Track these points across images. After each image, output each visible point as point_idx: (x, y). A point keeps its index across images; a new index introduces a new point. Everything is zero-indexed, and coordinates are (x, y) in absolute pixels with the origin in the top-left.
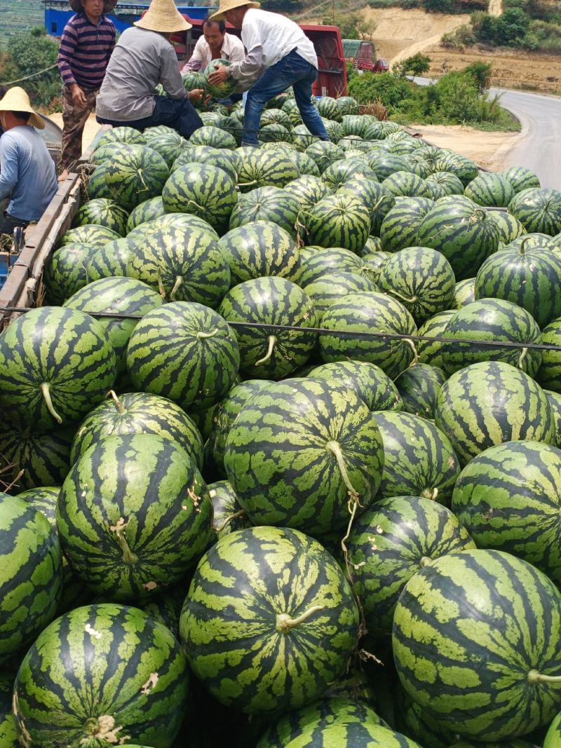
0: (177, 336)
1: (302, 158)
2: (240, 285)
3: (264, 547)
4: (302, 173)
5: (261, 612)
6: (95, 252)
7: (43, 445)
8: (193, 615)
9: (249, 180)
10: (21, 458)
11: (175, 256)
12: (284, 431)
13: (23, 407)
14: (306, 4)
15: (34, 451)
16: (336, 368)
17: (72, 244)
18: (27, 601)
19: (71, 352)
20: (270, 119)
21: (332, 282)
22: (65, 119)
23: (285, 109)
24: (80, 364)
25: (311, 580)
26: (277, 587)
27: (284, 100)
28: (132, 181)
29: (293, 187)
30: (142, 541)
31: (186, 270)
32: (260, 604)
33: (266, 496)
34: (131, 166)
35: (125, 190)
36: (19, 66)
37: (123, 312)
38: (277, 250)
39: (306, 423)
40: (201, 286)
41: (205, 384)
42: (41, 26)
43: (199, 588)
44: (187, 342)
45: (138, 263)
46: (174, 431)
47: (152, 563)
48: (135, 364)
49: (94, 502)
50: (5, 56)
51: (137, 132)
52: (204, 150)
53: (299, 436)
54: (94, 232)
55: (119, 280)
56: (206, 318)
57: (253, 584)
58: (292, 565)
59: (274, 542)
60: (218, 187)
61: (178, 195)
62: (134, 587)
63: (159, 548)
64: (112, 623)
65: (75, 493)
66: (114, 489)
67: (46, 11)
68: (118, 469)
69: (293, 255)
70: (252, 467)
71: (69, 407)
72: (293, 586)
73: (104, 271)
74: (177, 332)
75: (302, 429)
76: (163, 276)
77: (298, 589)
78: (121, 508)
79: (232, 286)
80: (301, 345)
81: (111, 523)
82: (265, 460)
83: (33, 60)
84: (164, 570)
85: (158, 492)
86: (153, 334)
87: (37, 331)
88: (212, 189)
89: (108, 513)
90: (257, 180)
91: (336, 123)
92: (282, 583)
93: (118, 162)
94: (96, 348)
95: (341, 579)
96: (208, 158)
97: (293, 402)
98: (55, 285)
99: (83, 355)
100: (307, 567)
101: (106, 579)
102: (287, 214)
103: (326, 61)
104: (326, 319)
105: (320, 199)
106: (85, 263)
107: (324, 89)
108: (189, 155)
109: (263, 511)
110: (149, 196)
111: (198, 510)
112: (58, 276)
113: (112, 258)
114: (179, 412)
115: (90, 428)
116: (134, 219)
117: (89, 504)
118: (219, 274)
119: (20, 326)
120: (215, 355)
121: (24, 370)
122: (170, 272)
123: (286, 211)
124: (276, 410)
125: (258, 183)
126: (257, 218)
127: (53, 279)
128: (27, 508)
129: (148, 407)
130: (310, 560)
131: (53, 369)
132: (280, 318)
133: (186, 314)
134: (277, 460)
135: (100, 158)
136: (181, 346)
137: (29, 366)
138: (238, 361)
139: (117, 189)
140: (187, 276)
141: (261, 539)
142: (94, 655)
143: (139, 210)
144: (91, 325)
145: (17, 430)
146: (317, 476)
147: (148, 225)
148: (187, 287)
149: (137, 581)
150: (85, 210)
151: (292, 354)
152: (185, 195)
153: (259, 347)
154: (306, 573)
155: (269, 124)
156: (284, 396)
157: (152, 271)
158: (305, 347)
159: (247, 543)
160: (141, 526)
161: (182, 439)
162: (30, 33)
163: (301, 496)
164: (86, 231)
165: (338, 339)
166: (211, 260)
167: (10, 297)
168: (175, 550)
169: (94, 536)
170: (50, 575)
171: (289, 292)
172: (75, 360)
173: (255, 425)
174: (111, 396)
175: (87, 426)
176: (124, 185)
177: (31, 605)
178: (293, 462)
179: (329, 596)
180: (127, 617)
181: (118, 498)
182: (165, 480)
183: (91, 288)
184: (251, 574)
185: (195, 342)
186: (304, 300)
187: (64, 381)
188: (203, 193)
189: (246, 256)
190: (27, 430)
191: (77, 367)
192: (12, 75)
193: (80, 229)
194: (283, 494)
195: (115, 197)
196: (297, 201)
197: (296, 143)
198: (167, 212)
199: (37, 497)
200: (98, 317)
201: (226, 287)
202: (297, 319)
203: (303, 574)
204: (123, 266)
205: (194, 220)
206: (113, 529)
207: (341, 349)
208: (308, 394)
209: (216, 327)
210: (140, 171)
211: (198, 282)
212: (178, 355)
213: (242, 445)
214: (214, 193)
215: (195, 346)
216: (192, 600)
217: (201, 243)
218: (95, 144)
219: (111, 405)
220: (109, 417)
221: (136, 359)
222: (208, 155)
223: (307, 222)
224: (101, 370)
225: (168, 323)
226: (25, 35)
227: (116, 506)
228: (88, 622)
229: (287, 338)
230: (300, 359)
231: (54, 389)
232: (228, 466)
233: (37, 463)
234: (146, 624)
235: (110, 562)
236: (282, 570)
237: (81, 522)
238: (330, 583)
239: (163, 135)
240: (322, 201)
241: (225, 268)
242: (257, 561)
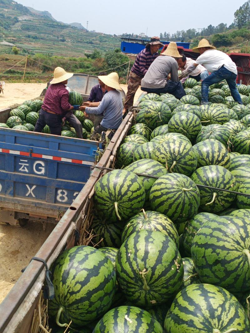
0: (174, 188)
1: (231, 112)
2: (202, 168)
3: (210, 295)
4: (230, 118)
5: (206, 326)
6: (138, 146)
7: (110, 228)
8: (173, 320)
9: (207, 120)
10: (100, 232)
11: (174, 152)
12: (223, 241)
13: (106, 211)
14: (234, 43)
15: (106, 230)
16: (246, 212)
17: (128, 142)
18: (101, 299)
19: (128, 190)
20: (216, 93)
21: (245, 171)
22: (129, 88)
23: (223, 89)
24: (131, 196)
25: (231, 314)
26: (214, 315)
27: (222, 85)
28: (155, 117)
29: (227, 125)
30: (152, 281)
31: (178, 159)
32: (206, 322)
33: (211, 270)
34: (156, 111)
35: (152, 121)
36: (108, 64)
37: (150, 175)
38: (220, 153)
39: (234, 239)
40: (184, 166)
41: (184, 211)
42: (119, 48)
43: (177, 308)
44: (178, 191)
45: (158, 154)
46: (168, 231)
47: (156, 292)
48: (153, 198)
49: (133, 259)
50: (103, 60)
51: (158, 96)
52: (188, 106)
53: (230, 244)
54: (138, 138)
55: (149, 161)
56: (187, 182)
57: (203, 312)
58: (222, 306)
59: (214, 293)
60: (193, 123)
61: (175, 125)
62: (146, 300)
63: (159, 286)
64: (137, 317)
65: (125, 253)
66: (143, 255)
67: (122, 42)
68: (145, 246)
69: (227, 156)
70: (205, 255)
71: (124, 213)
72: (222, 316)
73: (141, 155)
74: (174, 186)
75: (232, 241)
76: (168, 160)
77: (224, 318)
78: (145, 264)
79: (198, 167)
80: (228, 199)
81: (140, 270)
82: (212, 253)
83: (114, 62)
84: (160, 296)
85: (162, 260)
86: (163, 186)
87: (116, 179)
88: (191, 123)
89: (139, 265)
90: (210, 120)
91: (246, 96)
92: (217, 313)
93: (150, 108)
94: (138, 189)
95: (245, 317)
96: (189, 110)
97: (228, 228)
98: (120, 159)
99: (133, 192)
100: (230, 308)
101: (134, 295)
102: (224, 137)
103: (243, 68)
104: (241, 188)
105: (240, 131)
106: (133, 151)
107: (241, 81)
108: (181, 108)
109: (208, 277)
110: (162, 124)
111: (178, 271)
112: (122, 155)
113: (145, 150)
114: (171, 223)
115: (132, 224)
116: (154, 133)
117: (131, 260)
118: (192, 162)
119: (109, 177)
120: (189, 199)
121: (108, 195)
122: (171, 159)
123: (224, 135)
124: (220, 230)
125: (211, 122)
126: (210, 138)
127: (119, 156)
128: (105, 257)
129: (158, 219)
130: (231, 305)
131: (120, 196)
132: (220, 185)
133: (178, 179)
134: (218, 254)
135: (142, 106)
136: (175, 193)
137: (111, 194)
138: (199, 203)
139: (149, 120)
140: (178, 162)
141: (208, 290)
142: (128, 331)
143: (157, 129)
144: (137, 179)
145: (100, 220)
146: (237, 265)
147: (161, 137)
148: (178, 166)
149: (148, 298)
150: (134, 128)
151: (223, 202)
152: (178, 125)
153: (208, 197)
154: (229, 311)
155: (215, 95)
156: (224, 224)
157: (163, 158)
158: (230, 200)
159: (202, 291)
160: (153, 274)
161: (171, 236)
162: (114, 51)
163: (228, 273)
164: (134, 137)
165: (247, 198)
166: (190, 155)
167: (104, 163)
168: (167, 288)
169: (132, 275)
170: (111, 288)
171: (225, 173)
172: (129, 194)
173: (209, 235)
174: (142, 211)
175: (131, 223)
176: (152, 118)
177: (102, 301)
178: (226, 256)
179: (239, 324)
180: (143, 315)
181: (145, 259)
182: (165, 254)
183: (138, 163)
184: (203, 306)
185: (181, 192)
186: (232, 178)
187: (124, 202)
188: (187, 125)
189: (205, 155)
190: (105, 220)
191: (130, 197)
192: (105, 68)
193: (132, 136)
194: (219, 270)
195: (147, 123)
196: (229, 132)
197: (227, 104)
198: (170, 132)
199: (107, 251)
200: (140, 175)
201: (195, 168)
202: (227, 186)
203: (227, 311)
204: (150, 154)
205: (182, 136)
206: (140, 273)
207: (248, 203)
208: (236, 224)
209: (191, 186)
210: (159, 113)
211: (183, 164)
212: (173, 197)
213: (201, 244)
214: (191, 125)
215: (181, 194)
216: (173, 313)
217: (186, 148)
218: (140, 100)
219: (142, 215)
220: (141, 220)
221: (154, 196)
222: (190, 108)
223: (233, 141)
224: (139, 199)
225: (170, 182)
226: (112, 52)
227: (143, 263)
228: (126, 314)
229: (222, 194)
230: (227, 205)
231: (119, 205)
232: (193, 252)
233: (107, 235)
234: (151, 320)
235: (137, 287)
236: (218, 307)
237: (127, 267)
238: (240, 318)
239: (169, 98)
240: (241, 132)
241: (196, 159)
242: (206, 301)
